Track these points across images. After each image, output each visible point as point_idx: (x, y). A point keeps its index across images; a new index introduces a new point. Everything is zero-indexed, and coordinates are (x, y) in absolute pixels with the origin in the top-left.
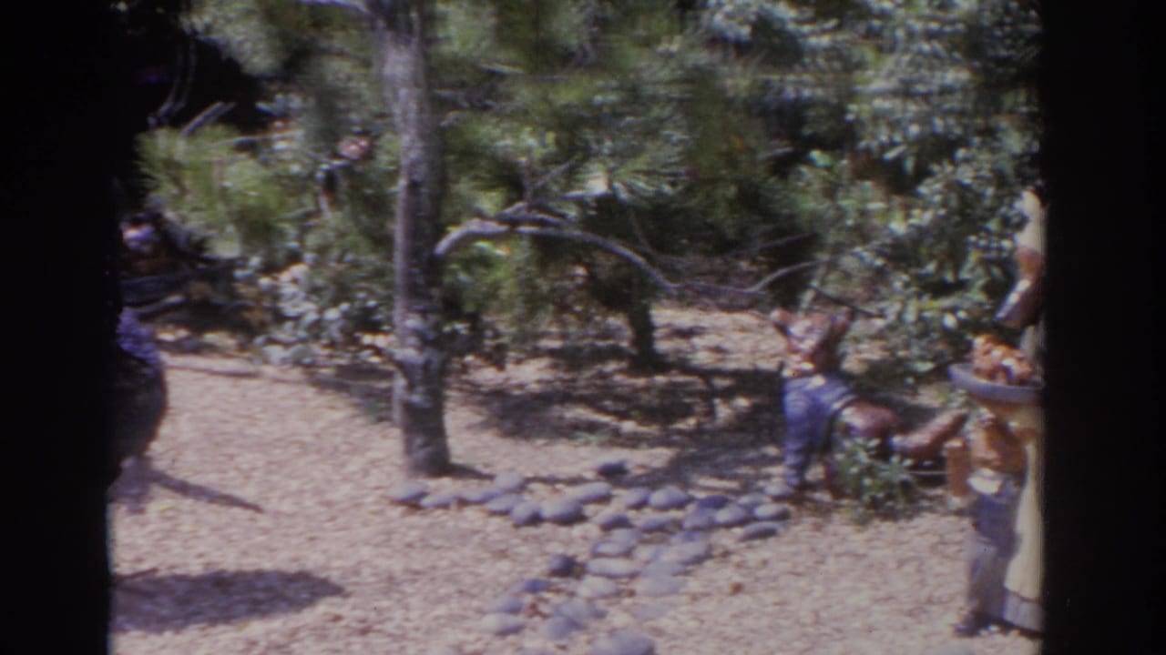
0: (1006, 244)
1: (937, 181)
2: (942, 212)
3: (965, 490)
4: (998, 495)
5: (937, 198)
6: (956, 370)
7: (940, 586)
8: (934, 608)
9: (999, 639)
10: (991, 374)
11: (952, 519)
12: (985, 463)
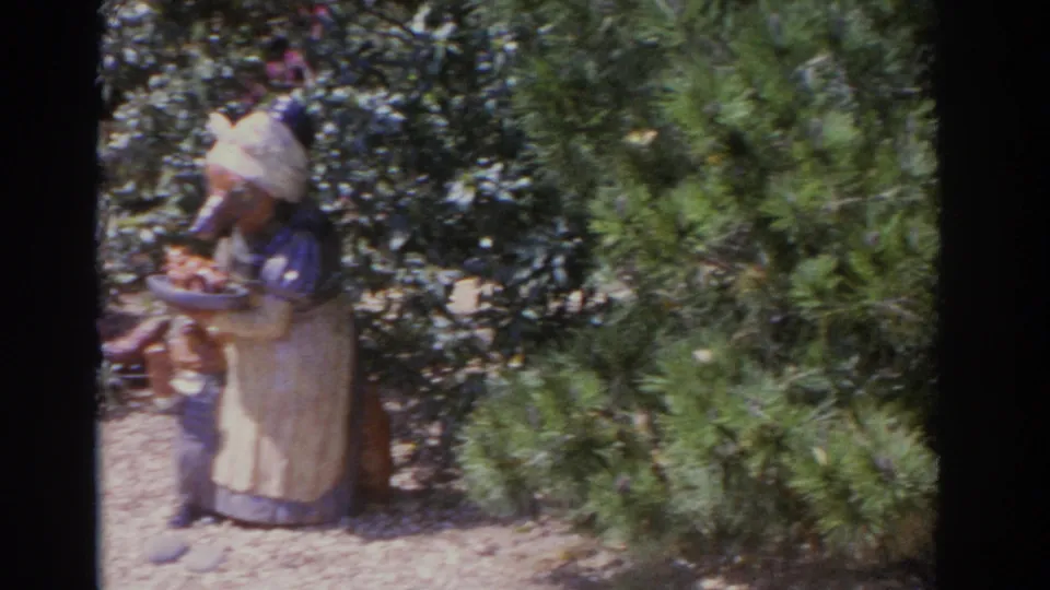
0: (199, 162)
1: (133, 106)
2: (138, 134)
3: (168, 391)
4: (201, 395)
5: (132, 122)
6: (153, 281)
7: (152, 481)
8: (148, 503)
9: (213, 529)
10: (187, 283)
11: (160, 418)
12: (186, 366)
